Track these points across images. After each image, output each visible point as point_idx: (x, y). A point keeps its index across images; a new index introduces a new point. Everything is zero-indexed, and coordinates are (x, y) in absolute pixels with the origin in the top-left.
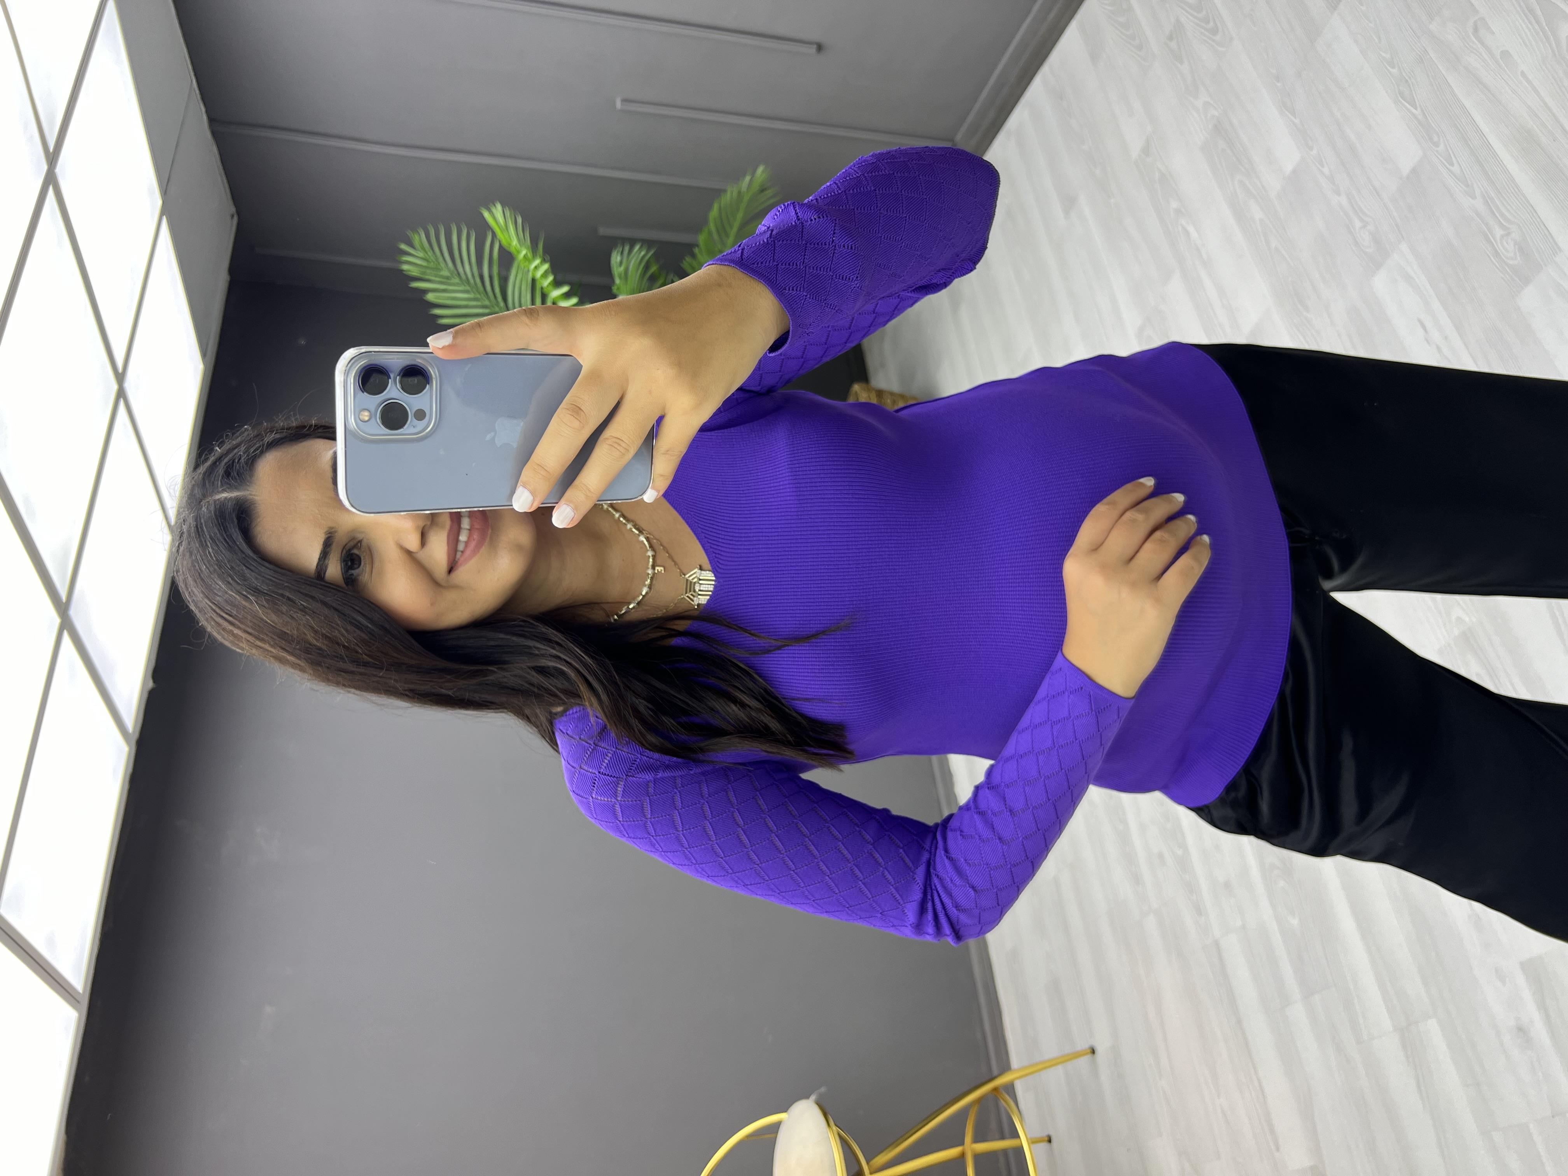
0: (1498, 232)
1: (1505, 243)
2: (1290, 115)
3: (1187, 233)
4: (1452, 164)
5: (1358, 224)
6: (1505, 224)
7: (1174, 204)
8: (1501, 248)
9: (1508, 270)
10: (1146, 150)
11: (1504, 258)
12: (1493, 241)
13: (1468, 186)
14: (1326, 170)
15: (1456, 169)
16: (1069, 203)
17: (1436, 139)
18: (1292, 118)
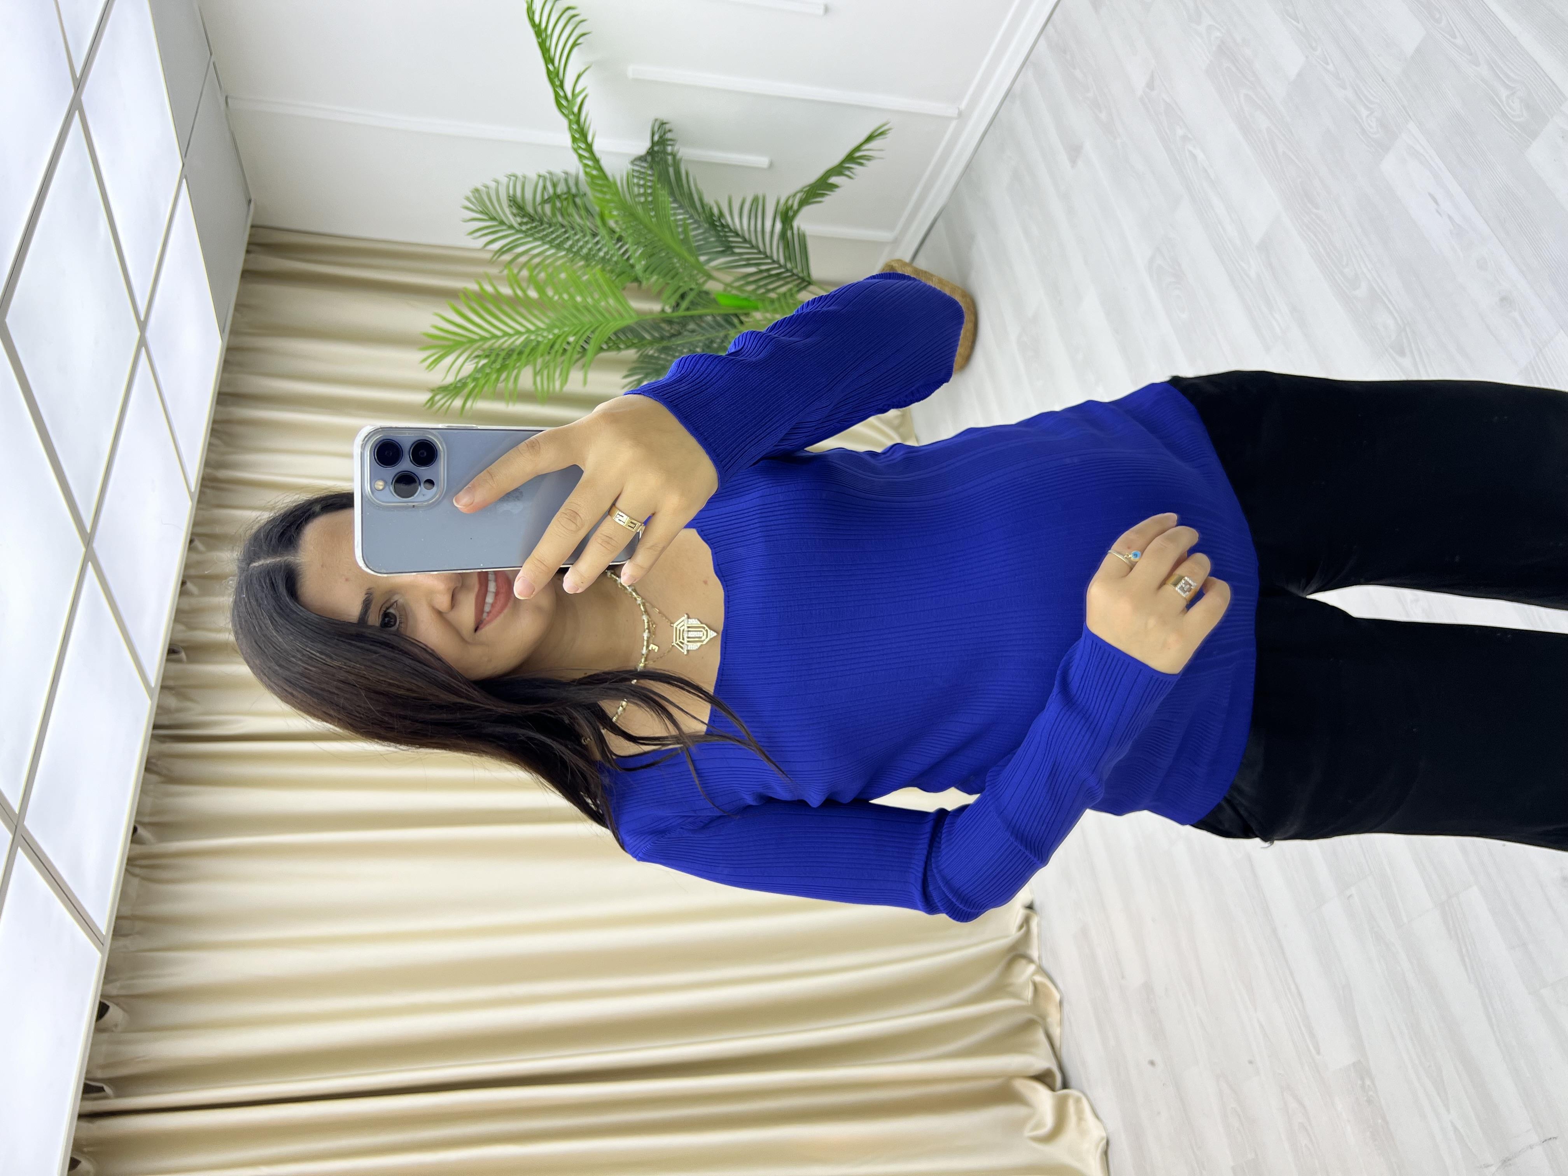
0: (1504, 93)
1: (1511, 103)
2: (1293, 21)
3: (1194, 157)
4: (1455, 37)
5: (1364, 113)
6: (1509, 84)
7: (1180, 132)
8: (1507, 108)
9: (1517, 129)
10: (1150, 85)
11: (1511, 117)
12: (1499, 102)
13: (1471, 54)
14: (1331, 67)
15: (1459, 41)
16: (1075, 151)
17: (1438, 16)
18: (1295, 23)
